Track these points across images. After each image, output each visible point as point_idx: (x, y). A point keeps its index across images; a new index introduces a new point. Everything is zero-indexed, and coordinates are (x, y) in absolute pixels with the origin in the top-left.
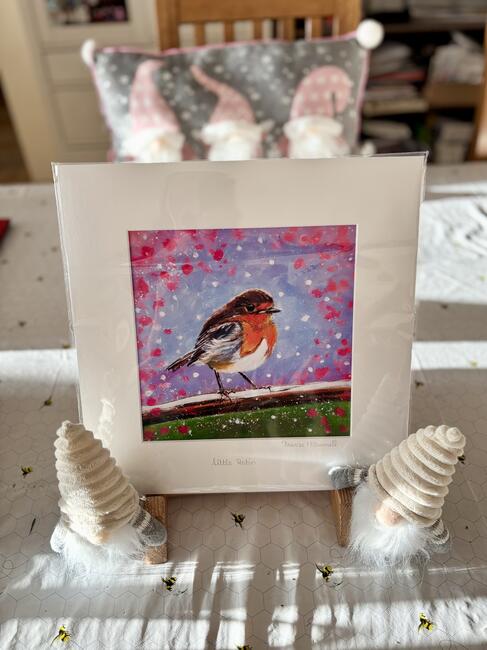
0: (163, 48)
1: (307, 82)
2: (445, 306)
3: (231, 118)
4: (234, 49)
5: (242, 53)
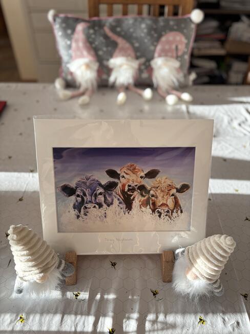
0: (90, 16)
1: (163, 39)
2: (225, 160)
3: (123, 56)
4: (126, 19)
5: (131, 21)
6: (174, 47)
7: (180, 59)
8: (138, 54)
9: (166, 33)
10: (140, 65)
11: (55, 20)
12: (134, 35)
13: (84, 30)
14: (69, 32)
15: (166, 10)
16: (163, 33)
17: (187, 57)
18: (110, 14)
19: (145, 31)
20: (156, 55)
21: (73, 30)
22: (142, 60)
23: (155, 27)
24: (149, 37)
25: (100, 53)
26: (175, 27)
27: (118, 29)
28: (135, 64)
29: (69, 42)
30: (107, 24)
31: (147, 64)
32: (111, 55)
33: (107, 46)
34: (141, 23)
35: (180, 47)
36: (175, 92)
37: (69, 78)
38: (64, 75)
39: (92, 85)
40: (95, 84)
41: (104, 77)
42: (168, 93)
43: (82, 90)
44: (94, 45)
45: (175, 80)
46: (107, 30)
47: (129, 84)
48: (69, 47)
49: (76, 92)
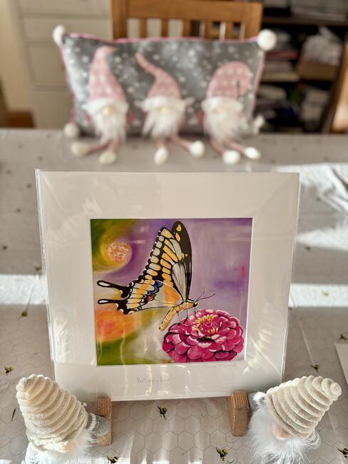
0: (115, 37)
1: (220, 72)
3: (163, 94)
4: (168, 43)
5: (174, 46)
6: (234, 83)
7: (242, 99)
8: (185, 92)
9: (223, 64)
10: (187, 108)
11: (64, 41)
12: (179, 66)
13: (107, 58)
14: (85, 59)
15: (223, 29)
16: (219, 64)
17: (252, 97)
18: (144, 34)
19: (195, 60)
20: (209, 93)
21: (92, 57)
22: (190, 101)
23: (208, 54)
24: (199, 70)
25: (131, 90)
26: (237, 56)
27: (156, 57)
29: (85, 75)
30: (141, 50)
31: (197, 106)
32: (146, 94)
33: (140, 80)
34: (188, 49)
35: (243, 83)
36: (235, 145)
37: (85, 124)
38: (77, 119)
40: (123, 133)
41: (136, 123)
42: (227, 147)
43: (103, 141)
44: (121, 80)
46: (140, 58)
47: (171, 133)
48: (86, 81)
49: (96, 144)
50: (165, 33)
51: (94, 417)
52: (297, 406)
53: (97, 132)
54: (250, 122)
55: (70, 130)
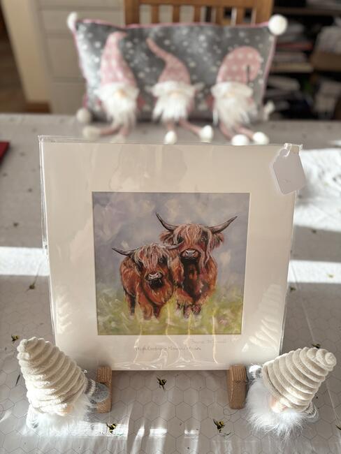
0: (128, 23)
1: (230, 57)
2: (314, 231)
3: (173, 79)
4: (179, 28)
5: (185, 31)
6: (244, 68)
7: (252, 85)
8: (195, 77)
9: (234, 48)
10: (196, 93)
11: (77, 28)
12: (189, 51)
13: (118, 43)
14: (98, 45)
15: (234, 14)
16: (230, 48)
17: (262, 82)
18: (156, 20)
19: (205, 45)
20: (219, 79)
21: (104, 42)
22: (200, 86)
23: (218, 39)
24: (210, 55)
25: (141, 75)
26: (247, 41)
27: (167, 42)
28: (190, 91)
29: (97, 60)
30: (152, 35)
31: (206, 91)
32: (156, 79)
33: (151, 66)
34: (198, 34)
35: (253, 68)
36: (244, 130)
37: (97, 108)
38: (89, 104)
39: (130, 120)
40: (133, 117)
41: (146, 108)
42: (236, 132)
43: (114, 125)
44: (132, 65)
45: (245, 114)
46: (150, 43)
47: (181, 119)
48: (98, 66)
49: (106, 129)
50: (176, 19)
51: (94, 383)
52: (293, 378)
53: (108, 118)
54: (259, 109)
55: (82, 115)
